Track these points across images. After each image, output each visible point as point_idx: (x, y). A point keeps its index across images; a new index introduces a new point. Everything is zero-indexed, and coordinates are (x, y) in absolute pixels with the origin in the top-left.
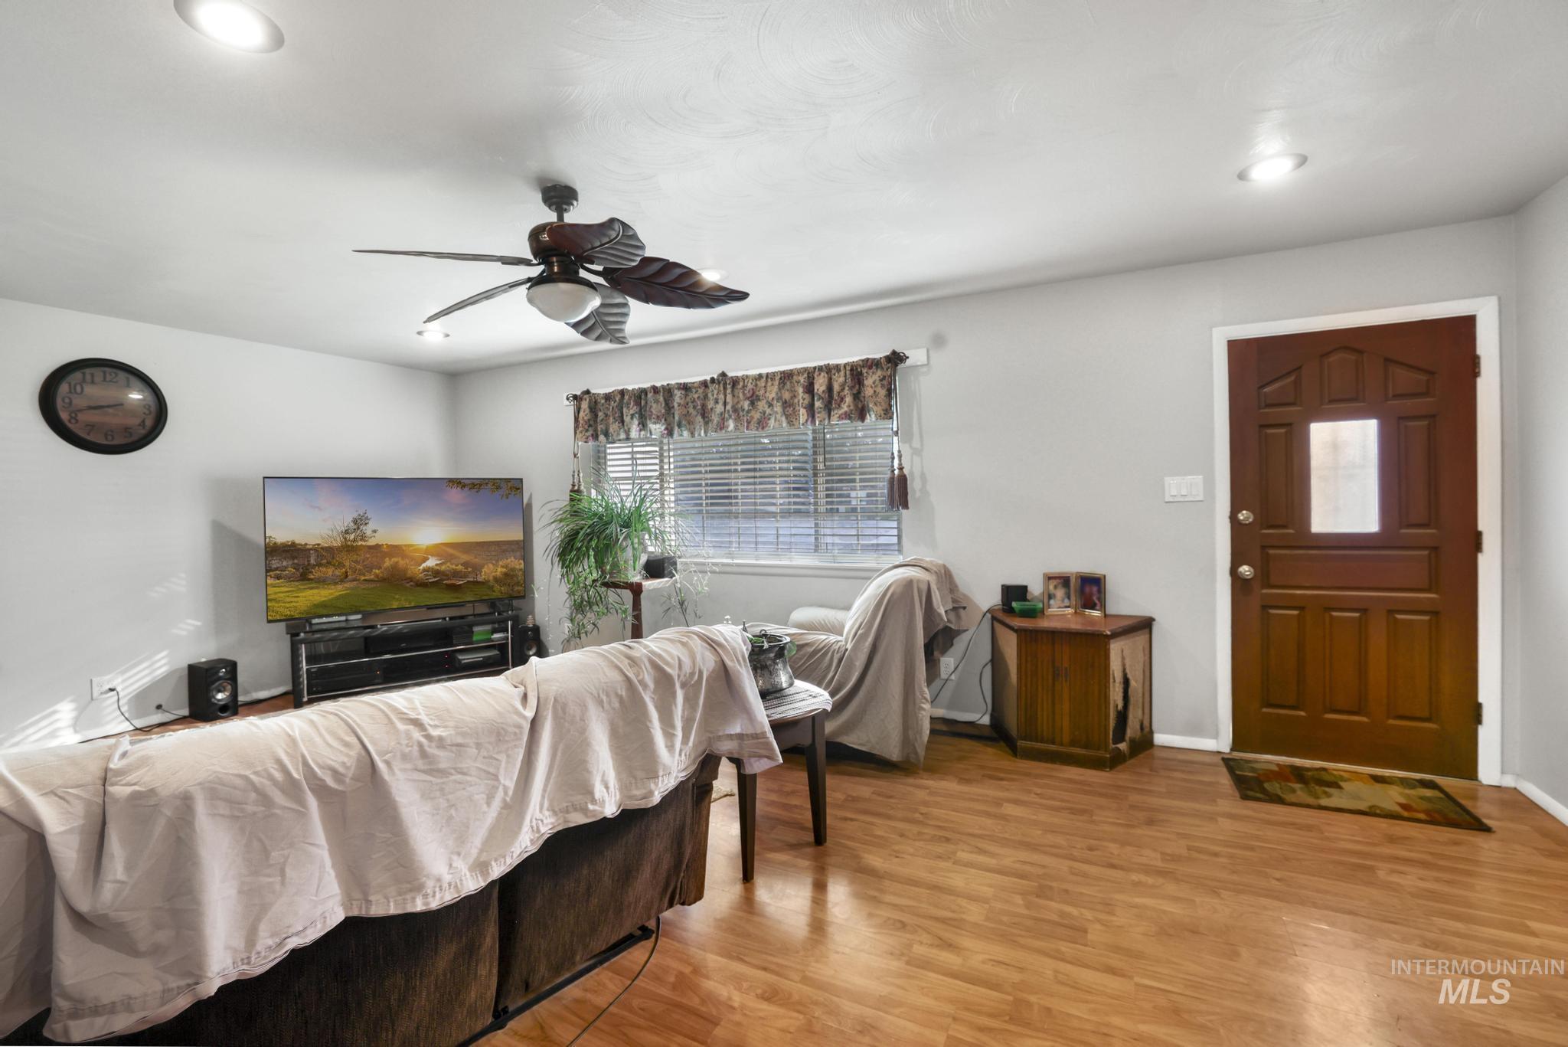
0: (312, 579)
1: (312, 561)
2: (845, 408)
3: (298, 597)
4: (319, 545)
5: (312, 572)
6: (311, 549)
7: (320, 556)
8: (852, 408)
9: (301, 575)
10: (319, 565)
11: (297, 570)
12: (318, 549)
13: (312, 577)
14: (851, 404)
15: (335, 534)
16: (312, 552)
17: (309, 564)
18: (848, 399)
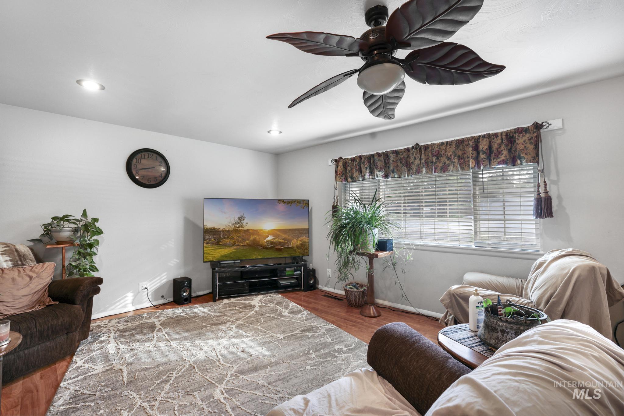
0: (221, 245)
1: (222, 236)
2: (503, 157)
3: (215, 252)
4: (224, 229)
5: (221, 241)
6: (221, 231)
7: (224, 234)
8: (508, 157)
9: (217, 242)
10: (224, 238)
11: (215, 240)
12: (224, 231)
13: (221, 243)
14: (508, 155)
15: (231, 224)
16: (221, 232)
17: (220, 238)
18: (505, 152)
